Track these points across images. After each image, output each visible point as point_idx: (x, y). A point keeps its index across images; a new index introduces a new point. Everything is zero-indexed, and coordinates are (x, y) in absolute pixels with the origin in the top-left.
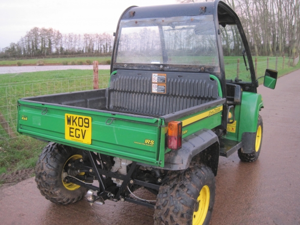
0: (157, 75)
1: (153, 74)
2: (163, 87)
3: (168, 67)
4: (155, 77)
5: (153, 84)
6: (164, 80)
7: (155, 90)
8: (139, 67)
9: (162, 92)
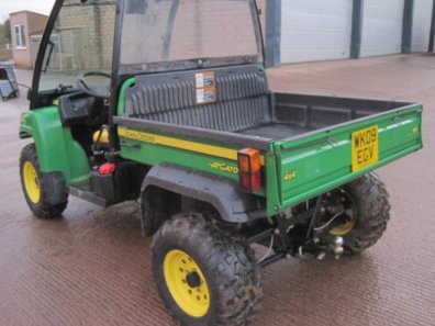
0: (201, 75)
1: (197, 75)
2: (211, 92)
3: (208, 62)
4: (200, 78)
5: (198, 91)
6: (212, 82)
7: (200, 99)
8: (167, 66)
9: (210, 100)
